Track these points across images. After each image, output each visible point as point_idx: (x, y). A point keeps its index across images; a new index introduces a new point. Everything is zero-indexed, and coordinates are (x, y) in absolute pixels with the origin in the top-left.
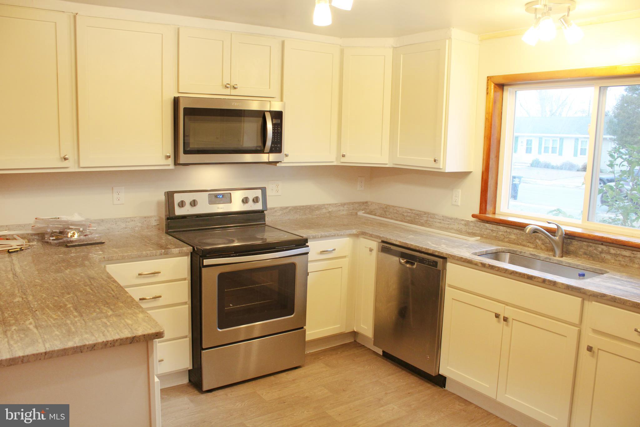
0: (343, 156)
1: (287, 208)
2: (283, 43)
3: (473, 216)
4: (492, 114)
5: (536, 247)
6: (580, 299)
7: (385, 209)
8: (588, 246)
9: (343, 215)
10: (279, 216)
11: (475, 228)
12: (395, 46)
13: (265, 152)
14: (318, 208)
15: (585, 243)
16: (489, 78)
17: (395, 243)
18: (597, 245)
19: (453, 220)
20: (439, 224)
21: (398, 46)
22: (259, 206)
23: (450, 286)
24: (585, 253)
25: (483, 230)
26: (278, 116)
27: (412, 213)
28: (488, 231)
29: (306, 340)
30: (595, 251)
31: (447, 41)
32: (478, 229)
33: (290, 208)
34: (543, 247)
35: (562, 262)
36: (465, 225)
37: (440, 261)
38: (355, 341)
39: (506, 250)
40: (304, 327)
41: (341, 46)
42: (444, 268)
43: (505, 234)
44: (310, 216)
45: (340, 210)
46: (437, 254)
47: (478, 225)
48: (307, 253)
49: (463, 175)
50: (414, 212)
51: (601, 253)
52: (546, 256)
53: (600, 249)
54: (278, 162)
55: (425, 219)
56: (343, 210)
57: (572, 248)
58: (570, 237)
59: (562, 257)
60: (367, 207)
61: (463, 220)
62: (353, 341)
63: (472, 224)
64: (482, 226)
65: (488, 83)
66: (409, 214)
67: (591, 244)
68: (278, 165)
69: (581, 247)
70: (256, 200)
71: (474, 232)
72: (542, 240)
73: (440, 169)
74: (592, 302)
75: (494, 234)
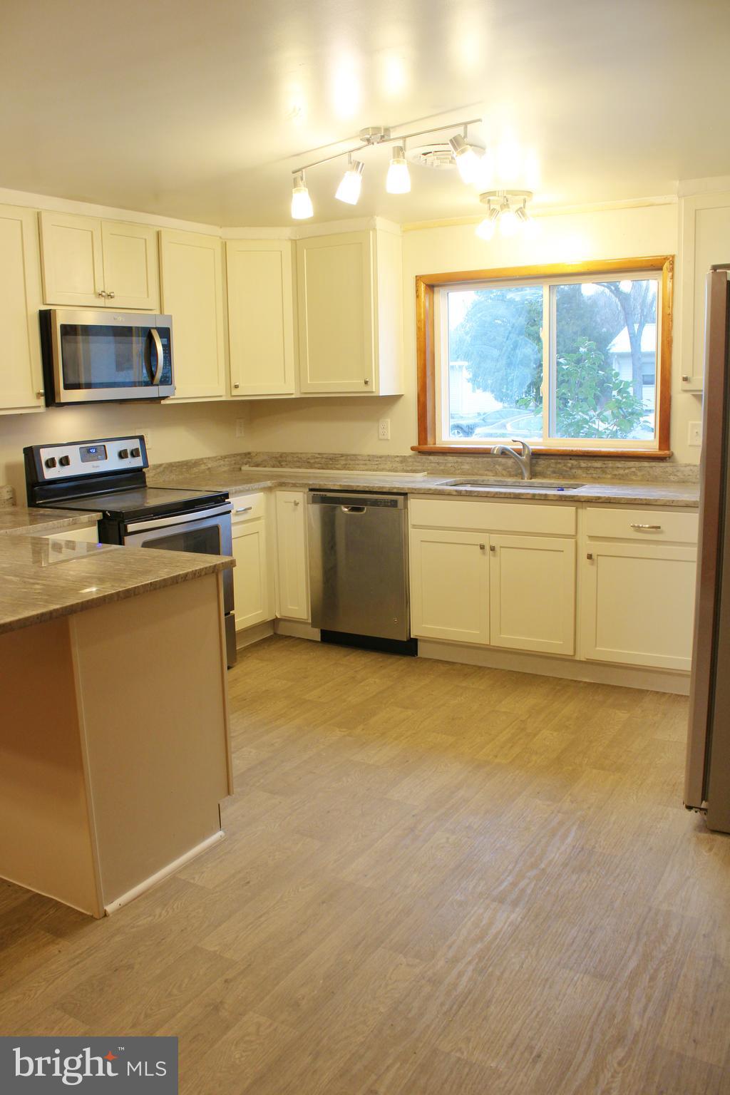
0: (236, 387)
1: (161, 465)
2: (158, 234)
3: (413, 449)
4: (425, 322)
5: (496, 474)
6: (574, 508)
7: (280, 459)
8: (556, 463)
9: (224, 472)
10: (153, 477)
11: (415, 463)
12: (294, 238)
13: (154, 383)
14: (196, 463)
15: (553, 461)
16: (418, 279)
17: (332, 488)
18: (566, 461)
19: (383, 459)
20: (364, 466)
21: (298, 238)
22: (137, 462)
23: (414, 526)
24: (554, 472)
25: (426, 465)
26: (165, 333)
27: (322, 458)
28: (433, 465)
29: (236, 630)
30: (564, 468)
31: (371, 233)
32: (419, 464)
33: (164, 466)
34: (504, 473)
35: (533, 483)
36: (402, 462)
37: (401, 498)
38: (275, 634)
39: (465, 481)
40: (231, 612)
41: (220, 238)
42: (406, 507)
43: (456, 465)
44: (188, 475)
45: (220, 466)
46: (395, 491)
47: (418, 460)
48: (229, 512)
49: (392, 400)
50: (324, 456)
51: (571, 468)
52: (514, 480)
53: (570, 465)
54: (164, 398)
55: (343, 462)
56: (224, 465)
57: (538, 469)
58: (537, 455)
59: (531, 479)
60: (250, 460)
61: (398, 456)
62: (272, 634)
63: (410, 460)
64: (424, 460)
65: (416, 283)
66: (317, 460)
67: (559, 461)
68: (163, 402)
69: (548, 466)
70: (134, 454)
71: (414, 468)
72: (503, 465)
73: (372, 392)
74: (585, 508)
75: (442, 468)
